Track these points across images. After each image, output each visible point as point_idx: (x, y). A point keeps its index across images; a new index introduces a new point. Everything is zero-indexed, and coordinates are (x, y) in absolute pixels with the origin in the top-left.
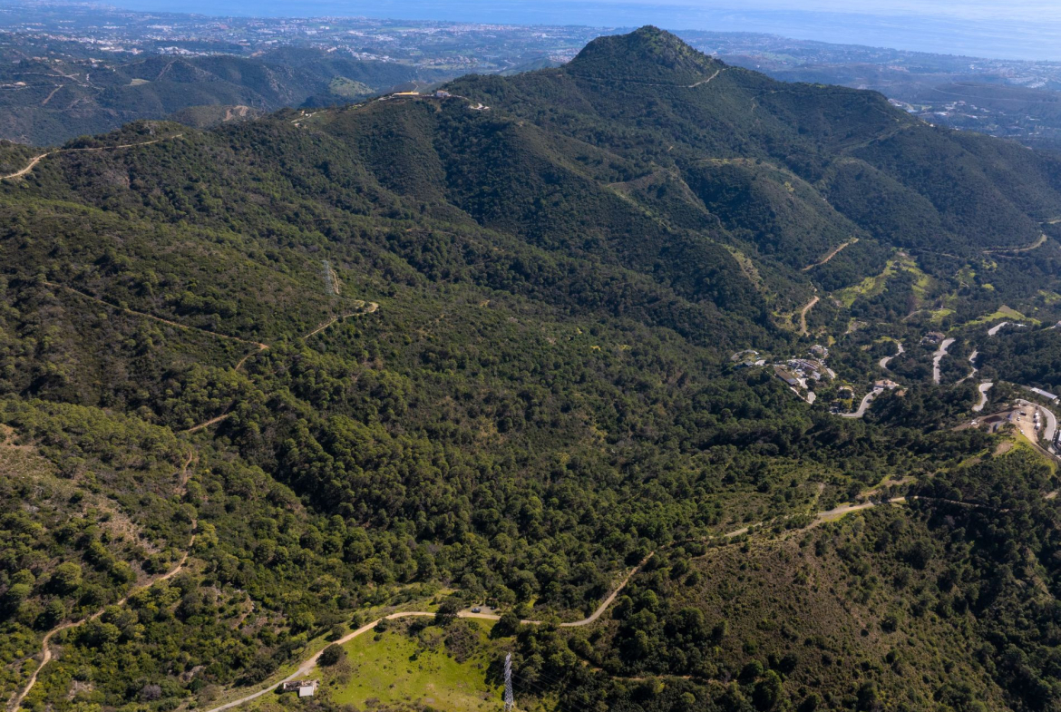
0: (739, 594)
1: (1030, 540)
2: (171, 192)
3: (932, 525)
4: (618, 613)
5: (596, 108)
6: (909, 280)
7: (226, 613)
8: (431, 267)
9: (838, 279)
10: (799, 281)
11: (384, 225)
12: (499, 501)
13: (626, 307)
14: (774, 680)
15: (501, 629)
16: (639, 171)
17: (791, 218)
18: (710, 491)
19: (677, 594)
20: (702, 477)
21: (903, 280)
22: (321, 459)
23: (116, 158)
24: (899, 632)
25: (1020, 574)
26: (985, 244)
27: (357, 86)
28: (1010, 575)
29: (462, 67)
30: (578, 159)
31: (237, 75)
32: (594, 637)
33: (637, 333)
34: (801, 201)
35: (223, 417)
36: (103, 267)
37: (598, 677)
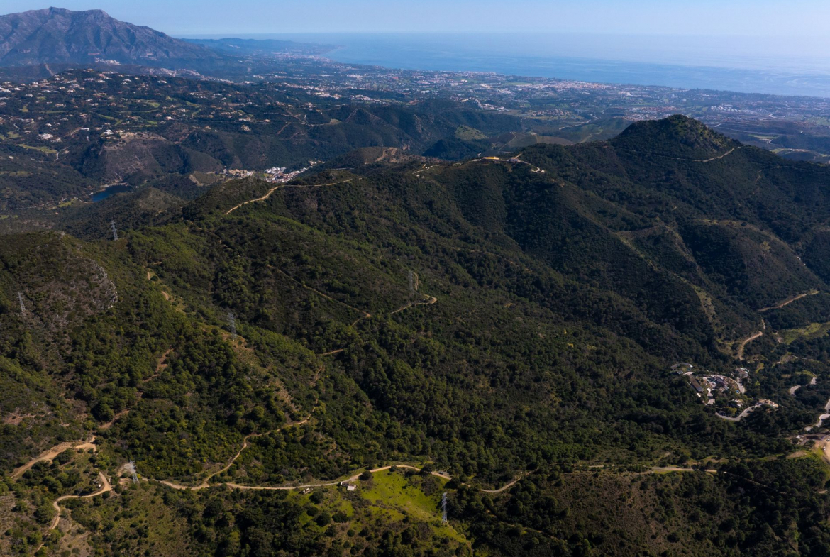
0: (584, 497)
1: (793, 514)
2: (339, 215)
3: (730, 491)
4: (513, 491)
5: (628, 173)
7: (323, 447)
8: (482, 276)
9: (786, 321)
11: (458, 246)
12: (477, 424)
13: (606, 320)
14: (587, 546)
15: (450, 485)
16: (642, 224)
17: (759, 270)
19: (548, 489)
22: (385, 382)
23: (312, 192)
24: (679, 544)
25: (780, 533)
27: (474, 132)
28: (772, 532)
29: (556, 118)
30: (599, 212)
31: (396, 120)
32: (497, 500)
33: (606, 339)
34: (773, 258)
35: (341, 350)
36: (296, 261)
37: (493, 519)
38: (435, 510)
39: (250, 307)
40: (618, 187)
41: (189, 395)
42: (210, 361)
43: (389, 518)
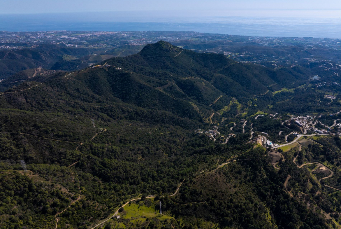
0: (204, 184)
1: (261, 165)
2: (39, 102)
3: (242, 165)
4: (180, 192)
5: (149, 65)
6: (236, 106)
7: (93, 206)
8: (114, 116)
9: (218, 107)
10: (209, 109)
11: (98, 105)
12: (147, 174)
13: (166, 121)
14: (213, 200)
15: (156, 199)
16: (164, 83)
17: (205, 92)
18: (195, 164)
19: (192, 186)
20: (193, 162)
21: (234, 106)
22: (103, 169)
23: (21, 94)
24: (237, 188)
25: (260, 173)
26: (254, 94)
27: (71, 57)
28: (258, 173)
29: (102, 47)
30: (148, 81)
31: (30, 55)
32: (176, 197)
33: (171, 128)
34: (207, 87)
35: (76, 162)
36: (35, 128)
37: (178, 205)
38: (155, 211)
39: (20, 156)
40: (149, 70)
41: (15, 207)
42: (19, 187)
43: (141, 222)
